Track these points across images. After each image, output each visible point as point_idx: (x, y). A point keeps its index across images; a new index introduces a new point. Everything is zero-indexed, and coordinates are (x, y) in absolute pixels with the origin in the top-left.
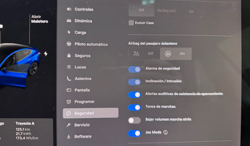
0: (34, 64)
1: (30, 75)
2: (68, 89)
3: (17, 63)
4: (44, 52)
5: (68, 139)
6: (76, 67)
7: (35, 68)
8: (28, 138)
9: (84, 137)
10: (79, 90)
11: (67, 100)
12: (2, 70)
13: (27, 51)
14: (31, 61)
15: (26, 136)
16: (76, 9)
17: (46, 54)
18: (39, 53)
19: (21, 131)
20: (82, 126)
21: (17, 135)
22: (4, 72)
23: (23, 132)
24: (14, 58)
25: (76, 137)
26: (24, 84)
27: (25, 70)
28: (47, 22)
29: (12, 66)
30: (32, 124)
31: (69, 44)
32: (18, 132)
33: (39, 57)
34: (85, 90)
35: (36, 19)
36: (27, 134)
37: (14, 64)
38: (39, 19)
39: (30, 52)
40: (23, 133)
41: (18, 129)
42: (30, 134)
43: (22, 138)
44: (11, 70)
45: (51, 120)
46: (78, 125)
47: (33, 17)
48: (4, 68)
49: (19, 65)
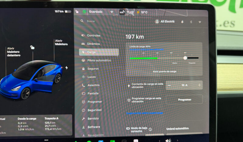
0: (58, 76)
1: (55, 83)
2: (83, 93)
3: (45, 75)
4: (66, 67)
5: (84, 129)
6: (89, 77)
7: (59, 78)
8: (53, 129)
9: (94, 127)
10: (91, 94)
11: (83, 101)
12: (35, 80)
13: (53, 66)
14: (55, 73)
15: (52, 128)
16: (88, 35)
17: (67, 68)
18: (62, 67)
19: (49, 124)
20: (93, 119)
21: (46, 127)
22: (36, 81)
23: (50, 124)
24: (43, 71)
25: (89, 127)
26: (51, 90)
27: (51, 80)
28: (67, 44)
29: (42, 77)
30: (57, 119)
31: (83, 60)
32: (47, 124)
33: (62, 70)
34: (95, 94)
35: (58, 43)
36: (53, 126)
37: (43, 75)
38: (61, 43)
39: (55, 66)
40: (50, 126)
42: (55, 126)
43: (50, 129)
44: (41, 80)
45: (71, 116)
46: (90, 119)
47: (56, 41)
48: (36, 79)
49: (47, 76)
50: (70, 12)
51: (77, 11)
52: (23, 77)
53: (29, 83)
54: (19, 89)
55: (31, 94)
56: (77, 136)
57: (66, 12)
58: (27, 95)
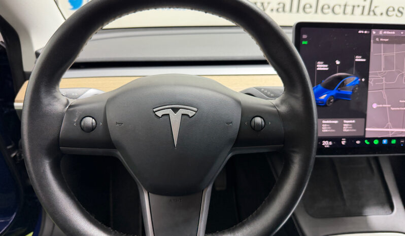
0: (356, 86)
1: (354, 93)
3: (346, 85)
7: (356, 89)
13: (353, 78)
14: (354, 84)
15: (349, 129)
17: (363, 80)
18: (359, 79)
21: (344, 128)
22: (339, 90)
23: (347, 126)
24: (345, 82)
26: (349, 98)
27: (351, 89)
28: (365, 60)
29: (344, 87)
30: (353, 122)
33: (359, 82)
38: (360, 59)
40: (347, 128)
41: (344, 125)
42: (351, 128)
43: (347, 130)
44: (343, 90)
45: (364, 119)
47: (357, 57)
48: (339, 89)
49: (348, 87)
50: (369, 32)
51: (374, 32)
52: (330, 86)
53: (334, 92)
54: (326, 97)
55: (335, 101)
56: (367, 136)
57: (366, 32)
58: (331, 102)
